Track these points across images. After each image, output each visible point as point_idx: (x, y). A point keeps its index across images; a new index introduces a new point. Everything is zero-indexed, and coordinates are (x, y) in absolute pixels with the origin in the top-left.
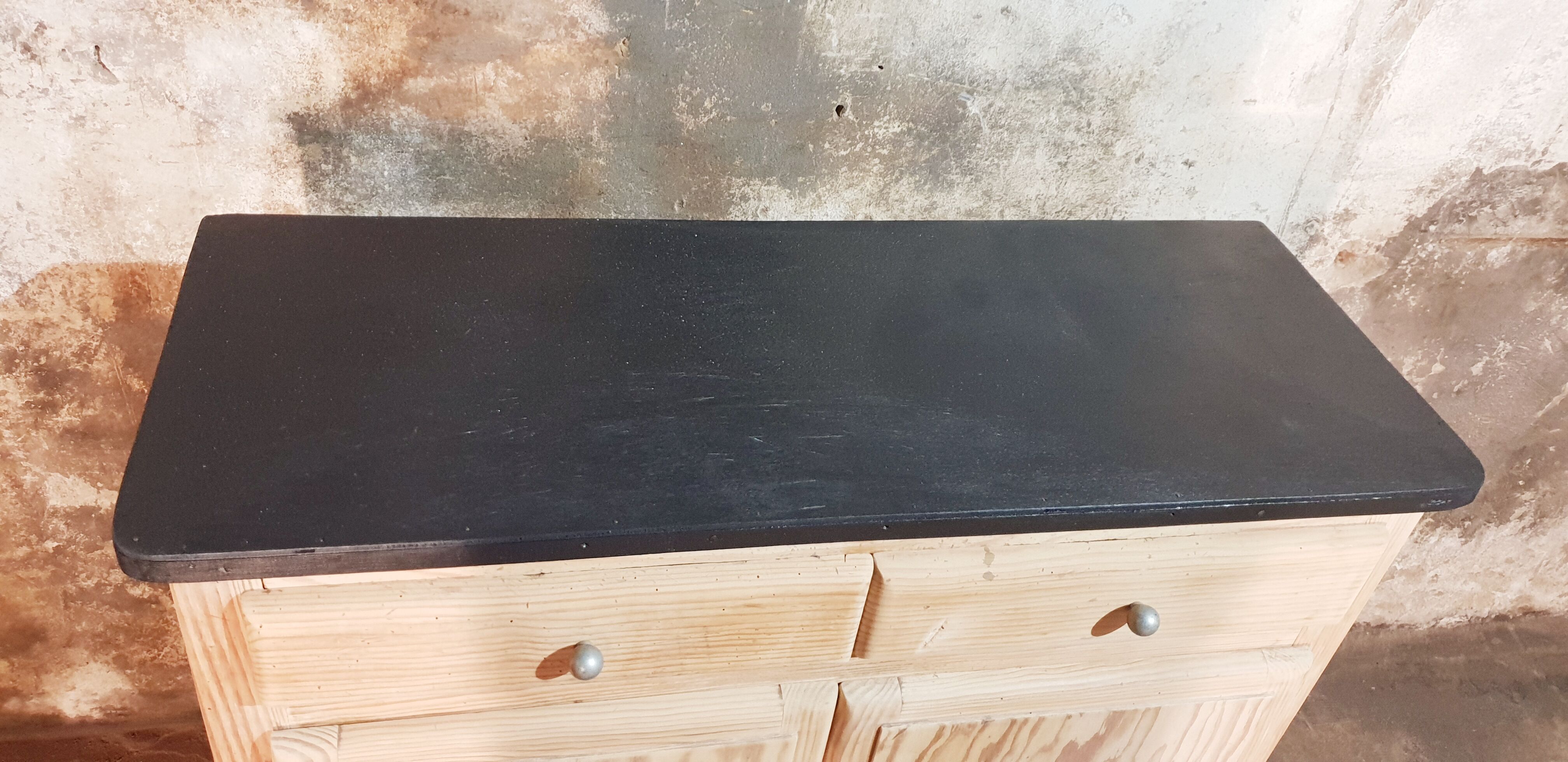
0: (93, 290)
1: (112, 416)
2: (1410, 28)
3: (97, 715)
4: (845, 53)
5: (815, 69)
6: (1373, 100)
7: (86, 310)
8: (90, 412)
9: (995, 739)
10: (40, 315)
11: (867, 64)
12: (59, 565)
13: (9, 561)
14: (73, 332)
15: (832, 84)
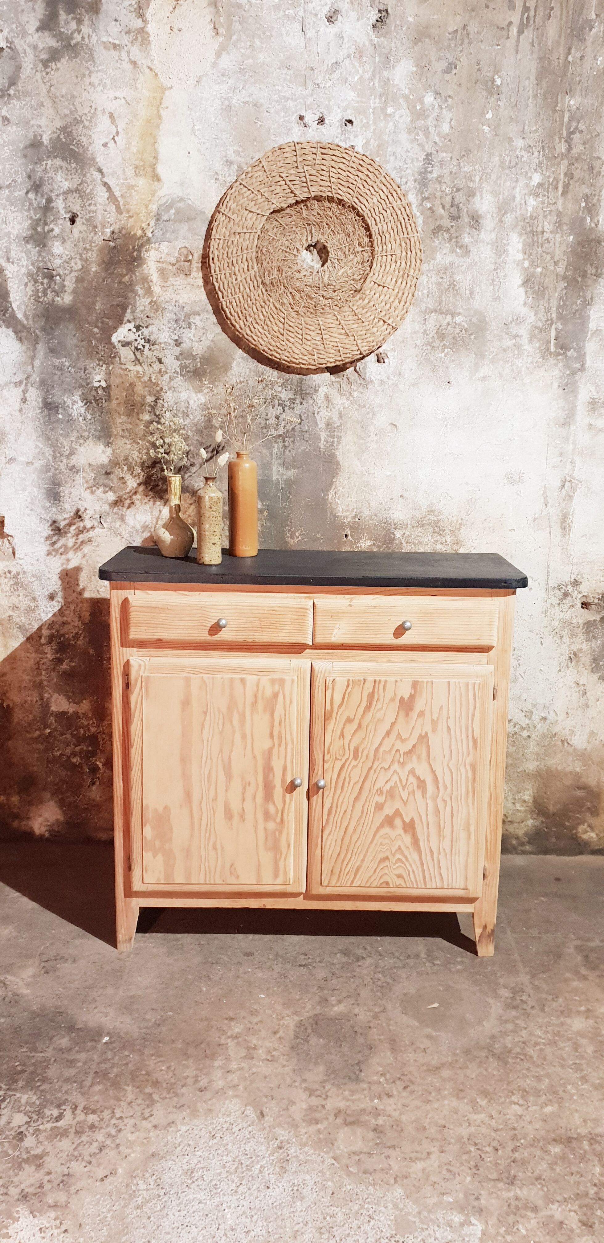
0: (84, 609)
1: (80, 666)
2: (570, 496)
3: (47, 835)
4: (345, 514)
5: (335, 520)
6: (567, 529)
7: (80, 617)
8: (73, 664)
9: (371, 690)
10: (65, 619)
11: (354, 518)
12: (48, 743)
13: (32, 738)
14: (74, 627)
15: (342, 526)
